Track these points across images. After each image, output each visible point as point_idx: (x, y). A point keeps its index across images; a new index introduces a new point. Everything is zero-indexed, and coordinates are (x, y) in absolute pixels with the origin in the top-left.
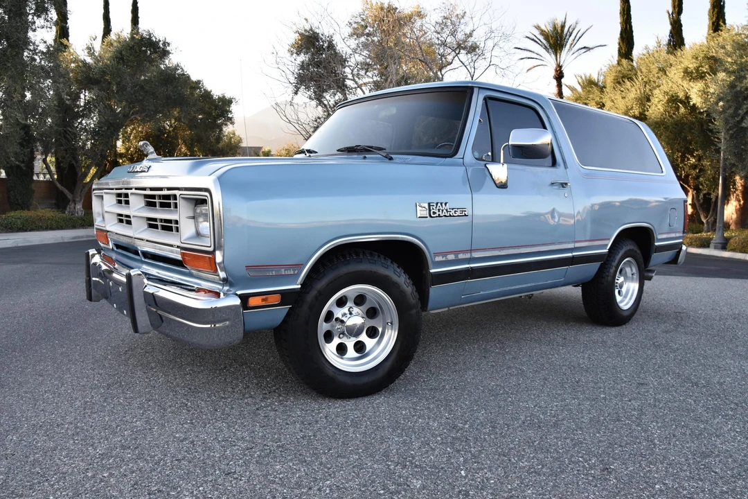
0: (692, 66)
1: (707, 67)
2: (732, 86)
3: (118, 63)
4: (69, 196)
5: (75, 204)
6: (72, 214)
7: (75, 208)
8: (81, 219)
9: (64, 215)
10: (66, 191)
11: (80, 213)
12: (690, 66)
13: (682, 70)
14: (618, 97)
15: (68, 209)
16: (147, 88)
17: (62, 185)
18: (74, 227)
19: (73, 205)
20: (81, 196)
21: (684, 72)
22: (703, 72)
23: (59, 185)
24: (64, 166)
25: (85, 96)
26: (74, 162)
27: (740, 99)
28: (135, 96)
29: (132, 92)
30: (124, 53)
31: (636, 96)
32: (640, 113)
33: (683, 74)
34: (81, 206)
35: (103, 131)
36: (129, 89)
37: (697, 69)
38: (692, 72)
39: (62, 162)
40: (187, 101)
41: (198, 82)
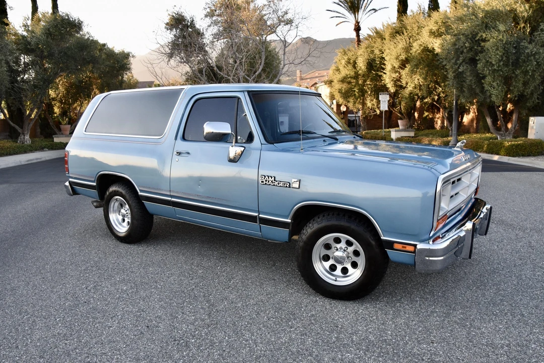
0: (435, 28)
1: (444, 29)
2: (455, 44)
3: (47, 37)
4: (20, 130)
5: (24, 136)
6: (23, 143)
7: (24, 138)
8: (30, 146)
9: (17, 144)
10: (17, 127)
11: (28, 142)
12: (434, 28)
13: (428, 31)
14: (392, 47)
15: (19, 139)
16: (69, 53)
17: (14, 123)
18: (25, 152)
19: (23, 137)
20: (28, 130)
21: (429, 32)
22: (441, 32)
23: (11, 123)
24: (14, 109)
25: (25, 59)
26: (21, 107)
27: (459, 53)
28: (61, 60)
29: (59, 57)
30: (51, 30)
31: (403, 46)
32: (406, 58)
33: (429, 34)
34: (29, 137)
35: (40, 85)
36: (56, 55)
37: (438, 30)
38: (434, 32)
39: (12, 106)
40: (97, 61)
41: (104, 45)
